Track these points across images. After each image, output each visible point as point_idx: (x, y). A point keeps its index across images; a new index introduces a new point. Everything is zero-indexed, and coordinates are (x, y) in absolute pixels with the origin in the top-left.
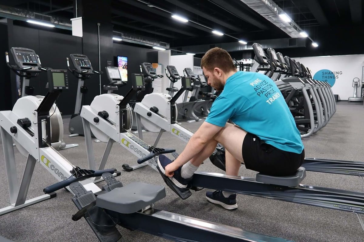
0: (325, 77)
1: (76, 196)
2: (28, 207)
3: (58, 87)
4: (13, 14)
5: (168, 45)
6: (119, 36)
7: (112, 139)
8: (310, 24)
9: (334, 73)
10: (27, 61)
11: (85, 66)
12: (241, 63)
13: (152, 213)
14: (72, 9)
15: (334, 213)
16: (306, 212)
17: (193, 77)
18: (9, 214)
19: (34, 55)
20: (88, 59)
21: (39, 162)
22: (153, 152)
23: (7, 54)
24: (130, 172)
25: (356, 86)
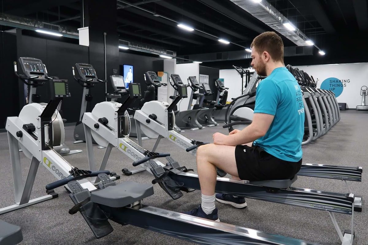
0: (333, 85)
1: (73, 193)
2: (32, 206)
3: (59, 96)
4: (21, 23)
5: (174, 53)
6: (126, 44)
7: (111, 144)
8: (316, 32)
9: (342, 81)
10: (34, 71)
11: (90, 75)
12: (248, 72)
13: (140, 208)
14: (80, 18)
15: (316, 214)
16: (290, 213)
17: (197, 86)
18: (14, 212)
19: (41, 64)
20: (93, 68)
21: (42, 163)
22: (148, 156)
23: (15, 63)
24: (129, 176)
25: (364, 94)
